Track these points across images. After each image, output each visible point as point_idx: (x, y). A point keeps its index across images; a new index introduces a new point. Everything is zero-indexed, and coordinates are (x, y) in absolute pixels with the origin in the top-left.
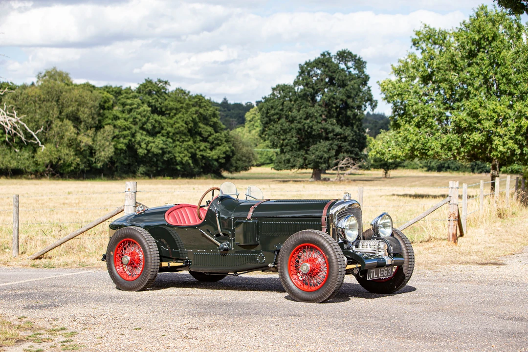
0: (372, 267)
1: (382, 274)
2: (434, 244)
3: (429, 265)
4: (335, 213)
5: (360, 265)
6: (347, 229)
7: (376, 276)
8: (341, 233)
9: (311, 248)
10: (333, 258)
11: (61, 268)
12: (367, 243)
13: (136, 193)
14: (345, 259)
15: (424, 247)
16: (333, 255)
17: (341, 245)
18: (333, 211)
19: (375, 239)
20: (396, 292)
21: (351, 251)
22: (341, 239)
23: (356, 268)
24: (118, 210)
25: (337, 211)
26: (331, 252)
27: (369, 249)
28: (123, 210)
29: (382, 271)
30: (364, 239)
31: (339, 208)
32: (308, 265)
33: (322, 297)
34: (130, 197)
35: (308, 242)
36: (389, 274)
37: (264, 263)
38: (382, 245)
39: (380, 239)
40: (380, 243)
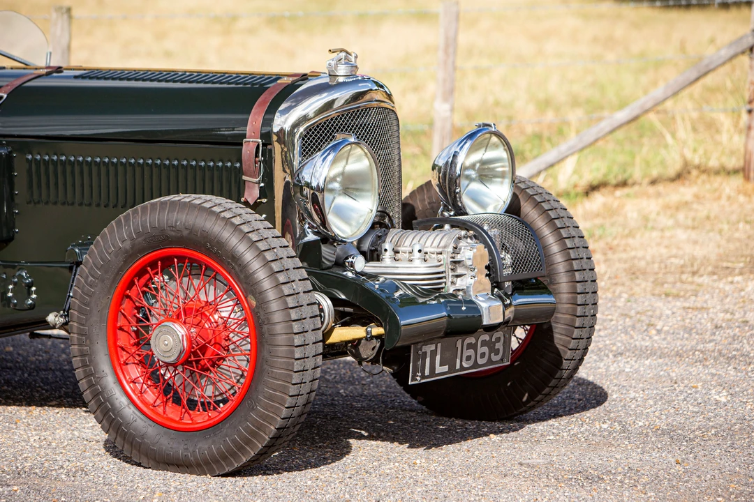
0: (428, 335)
1: (468, 358)
2: (694, 189)
3: (670, 279)
4: (296, 125)
5: (380, 331)
6: (332, 191)
7: (446, 368)
8: (309, 206)
9: (195, 267)
10: (275, 306)
12: (414, 241)
14: (326, 303)
15: (661, 201)
16: (271, 295)
17: (309, 254)
18: (283, 121)
19: (447, 227)
20: (531, 414)
21: (350, 274)
22: (311, 227)
23: (366, 339)
25: (305, 118)
26: (267, 284)
27: (419, 267)
29: (470, 346)
30: (408, 224)
31: (310, 106)
32: (180, 330)
33: (234, 455)
35: (181, 241)
36: (495, 358)
37: (32, 307)
38: (471, 252)
39: (465, 226)
40: (462, 244)
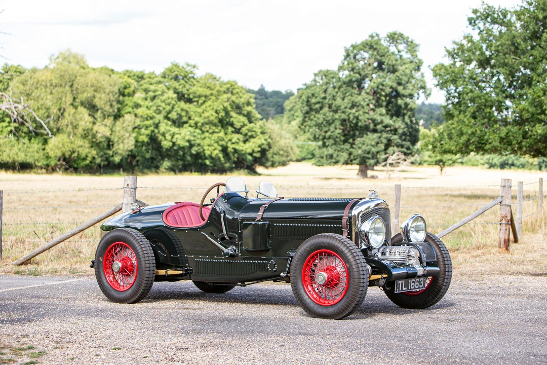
0: (400, 277)
1: (413, 286)
2: (482, 251)
3: (474, 276)
4: (359, 214)
5: (386, 276)
6: (371, 233)
7: (406, 289)
8: (364, 238)
9: (329, 255)
10: (354, 267)
11: (49, 275)
12: (396, 249)
13: (135, 189)
14: (369, 267)
15: (470, 254)
16: (353, 263)
17: (364, 252)
18: (355, 212)
19: (406, 245)
20: (431, 307)
21: (376, 258)
22: (364, 244)
23: (381, 278)
24: (115, 209)
25: (361, 211)
26: (352, 260)
27: (398, 257)
28: (121, 209)
29: (413, 282)
30: (393, 245)
31: (363, 208)
32: (325, 274)
33: (341, 313)
34: (129, 194)
35: (325, 247)
36: (421, 286)
37: (275, 271)
38: (414, 252)
39: (411, 245)
40: (411, 250)
